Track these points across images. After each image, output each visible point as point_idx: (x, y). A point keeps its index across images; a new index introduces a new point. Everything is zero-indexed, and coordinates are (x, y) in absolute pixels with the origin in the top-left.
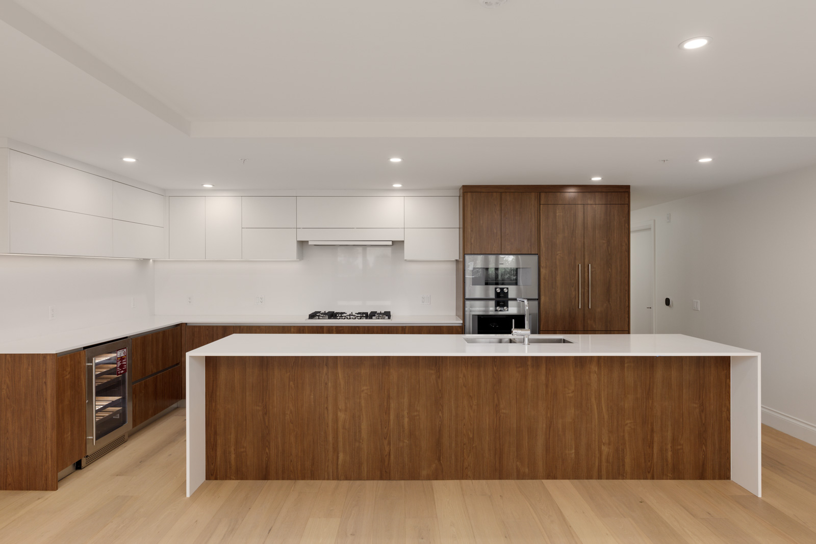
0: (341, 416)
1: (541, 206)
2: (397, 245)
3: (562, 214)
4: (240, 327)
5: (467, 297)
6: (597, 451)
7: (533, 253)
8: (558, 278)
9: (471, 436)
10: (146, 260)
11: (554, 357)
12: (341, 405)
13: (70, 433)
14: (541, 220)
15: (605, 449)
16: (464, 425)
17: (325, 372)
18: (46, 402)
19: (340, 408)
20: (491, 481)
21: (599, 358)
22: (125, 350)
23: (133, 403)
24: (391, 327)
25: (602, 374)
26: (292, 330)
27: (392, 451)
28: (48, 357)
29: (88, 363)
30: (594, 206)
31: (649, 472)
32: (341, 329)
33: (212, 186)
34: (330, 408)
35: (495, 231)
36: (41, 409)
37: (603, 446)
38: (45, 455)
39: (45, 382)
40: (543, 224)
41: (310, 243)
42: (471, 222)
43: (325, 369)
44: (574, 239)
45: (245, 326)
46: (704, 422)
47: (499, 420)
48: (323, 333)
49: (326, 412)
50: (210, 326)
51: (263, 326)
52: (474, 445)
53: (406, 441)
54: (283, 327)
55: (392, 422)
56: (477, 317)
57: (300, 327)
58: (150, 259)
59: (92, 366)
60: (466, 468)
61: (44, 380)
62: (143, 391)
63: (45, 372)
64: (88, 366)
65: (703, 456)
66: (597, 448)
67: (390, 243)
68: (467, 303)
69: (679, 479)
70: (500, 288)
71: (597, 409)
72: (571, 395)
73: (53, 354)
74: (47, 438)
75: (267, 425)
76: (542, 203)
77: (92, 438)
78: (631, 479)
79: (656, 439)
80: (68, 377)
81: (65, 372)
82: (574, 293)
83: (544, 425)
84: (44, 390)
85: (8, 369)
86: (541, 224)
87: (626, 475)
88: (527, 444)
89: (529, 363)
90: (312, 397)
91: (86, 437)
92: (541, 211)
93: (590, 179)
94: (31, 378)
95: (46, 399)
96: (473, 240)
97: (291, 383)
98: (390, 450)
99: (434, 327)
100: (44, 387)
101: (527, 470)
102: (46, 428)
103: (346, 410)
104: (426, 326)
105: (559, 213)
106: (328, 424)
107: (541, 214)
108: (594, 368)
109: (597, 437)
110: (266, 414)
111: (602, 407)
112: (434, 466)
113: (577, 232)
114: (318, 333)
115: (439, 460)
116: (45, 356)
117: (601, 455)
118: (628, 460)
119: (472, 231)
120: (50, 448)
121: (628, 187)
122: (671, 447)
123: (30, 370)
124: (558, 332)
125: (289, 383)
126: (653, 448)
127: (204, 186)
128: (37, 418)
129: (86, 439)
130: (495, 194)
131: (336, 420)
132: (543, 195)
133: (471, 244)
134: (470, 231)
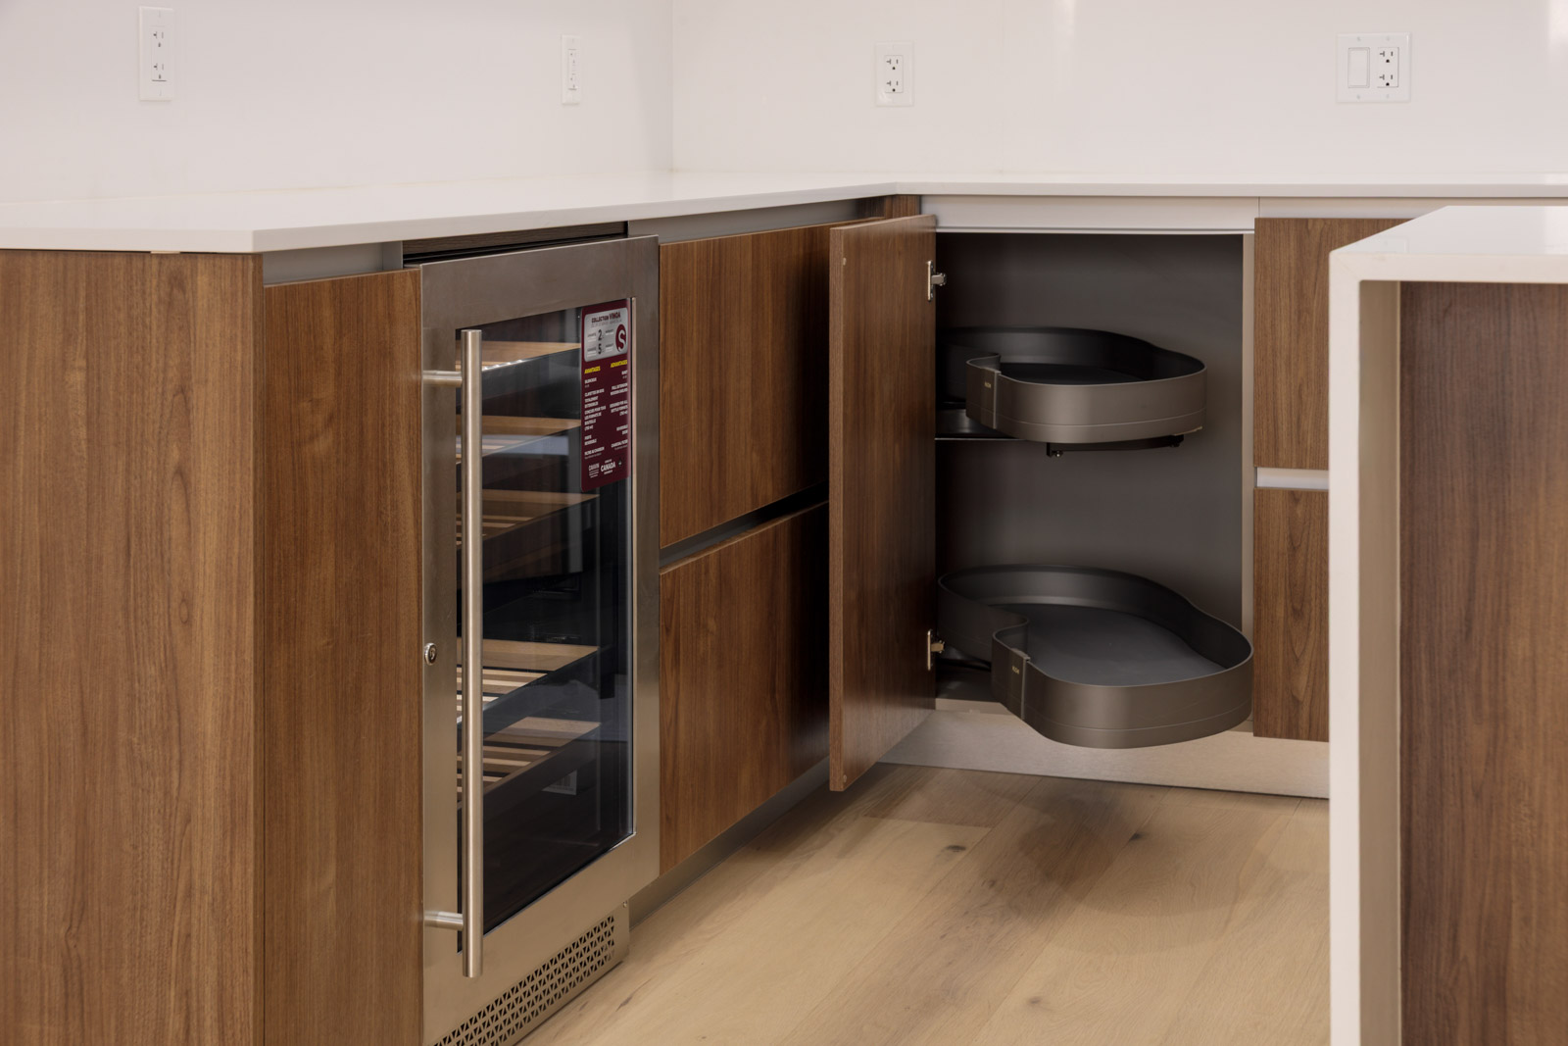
13: (331, 876)
18: (187, 622)
22: (624, 312)
23: (663, 700)
29: (435, 365)
36: (152, 671)
38: (174, 1023)
39: (181, 473)
61: (175, 455)
62: (712, 624)
63: (183, 390)
64: (435, 386)
74: (189, 894)
77: (456, 919)
80: (323, 445)
81: (305, 405)
84: (176, 531)
91: (421, 911)
94: (83, 433)
95: (187, 601)
100: (176, 507)
102: (188, 821)
116: (181, 268)
120: (210, 974)
123: (77, 378)
128: (122, 735)
129: (420, 924)
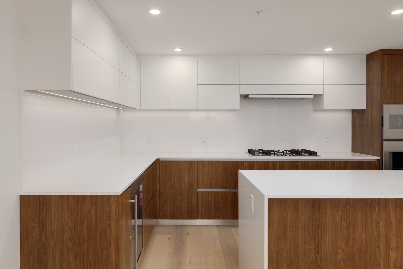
0: (393, 254)
2: (318, 97)
4: (203, 162)
5: (385, 137)
10: (120, 110)
12: (393, 244)
17: (376, 211)
18: (110, 245)
19: (392, 247)
24: (323, 161)
28: (112, 198)
33: (181, 50)
34: (382, 247)
36: (105, 252)
39: (109, 225)
41: (250, 96)
42: (388, 78)
43: (377, 209)
45: (207, 161)
49: (378, 251)
50: (179, 161)
51: (221, 161)
56: (392, 154)
57: (251, 162)
59: (134, 203)
61: (108, 222)
63: (109, 213)
64: (131, 203)
67: (312, 96)
68: (385, 143)
73: (117, 195)
75: (319, 263)
81: (123, 212)
84: (108, 233)
85: (71, 211)
90: (364, 235)
94: (94, 220)
95: (110, 242)
96: (389, 93)
97: (343, 222)
99: (357, 162)
100: (108, 229)
103: (397, 249)
104: (351, 161)
106: (379, 263)
110: (318, 253)
116: (109, 197)
119: (388, 85)
123: (93, 212)
125: (341, 222)
127: (175, 49)
128: (100, 261)
131: (387, 259)
133: (388, 95)
134: (386, 86)
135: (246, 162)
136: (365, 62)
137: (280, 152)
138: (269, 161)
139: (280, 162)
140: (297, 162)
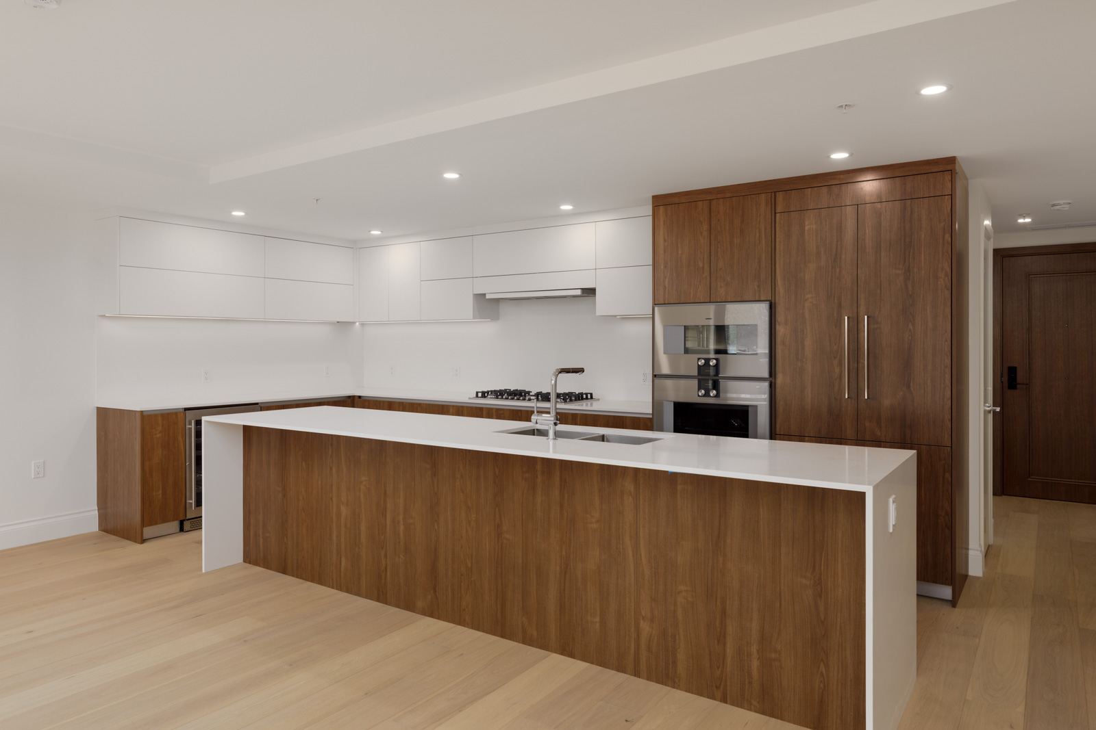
1: (778, 215)
2: (590, 292)
3: (814, 227)
5: (656, 372)
6: (633, 628)
7: (762, 299)
8: (808, 343)
9: (469, 565)
10: (349, 324)
11: (571, 462)
12: (343, 497)
13: (160, 492)
14: (777, 240)
15: (645, 627)
16: (462, 547)
19: (343, 500)
20: (490, 636)
21: (636, 470)
25: (641, 498)
26: (451, 410)
27: (388, 567)
29: (189, 425)
30: (879, 205)
31: (718, 688)
32: (501, 412)
33: (380, 233)
34: (334, 499)
35: (701, 265)
37: (641, 621)
40: (780, 247)
41: (487, 296)
42: (665, 253)
43: (330, 451)
44: (838, 270)
46: (822, 617)
47: (502, 547)
48: (481, 416)
49: (331, 504)
52: (472, 579)
53: (402, 556)
54: (443, 406)
55: (388, 527)
56: (672, 404)
58: (355, 323)
60: (464, 610)
64: (189, 428)
65: (822, 685)
66: (633, 623)
67: (579, 292)
68: (658, 382)
69: (772, 715)
70: (705, 359)
71: (633, 556)
72: (595, 526)
76: (779, 210)
77: (191, 501)
78: (686, 691)
79: (730, 630)
80: (158, 436)
81: (154, 430)
82: (837, 370)
83: (558, 568)
86: (777, 247)
87: (679, 680)
88: (535, 593)
89: (539, 467)
90: (320, 482)
91: (186, 500)
92: (777, 225)
93: (829, 157)
96: (667, 283)
98: (386, 565)
101: (535, 633)
105: (810, 224)
107: (777, 230)
108: (629, 486)
109: (633, 604)
110: (284, 497)
111: (640, 555)
112: (429, 597)
113: (843, 257)
114: (477, 417)
115: (435, 591)
117: (638, 635)
118: (681, 655)
119: (665, 267)
121: (952, 160)
122: (758, 651)
124: (807, 438)
126: (725, 645)
127: (372, 232)
129: (186, 502)
130: (700, 204)
131: (339, 515)
132: (780, 196)
133: (665, 287)
134: (662, 267)
135: (453, 406)
136: (650, 218)
137: (532, 396)
138: (482, 408)
139: (497, 410)
140: (521, 411)
